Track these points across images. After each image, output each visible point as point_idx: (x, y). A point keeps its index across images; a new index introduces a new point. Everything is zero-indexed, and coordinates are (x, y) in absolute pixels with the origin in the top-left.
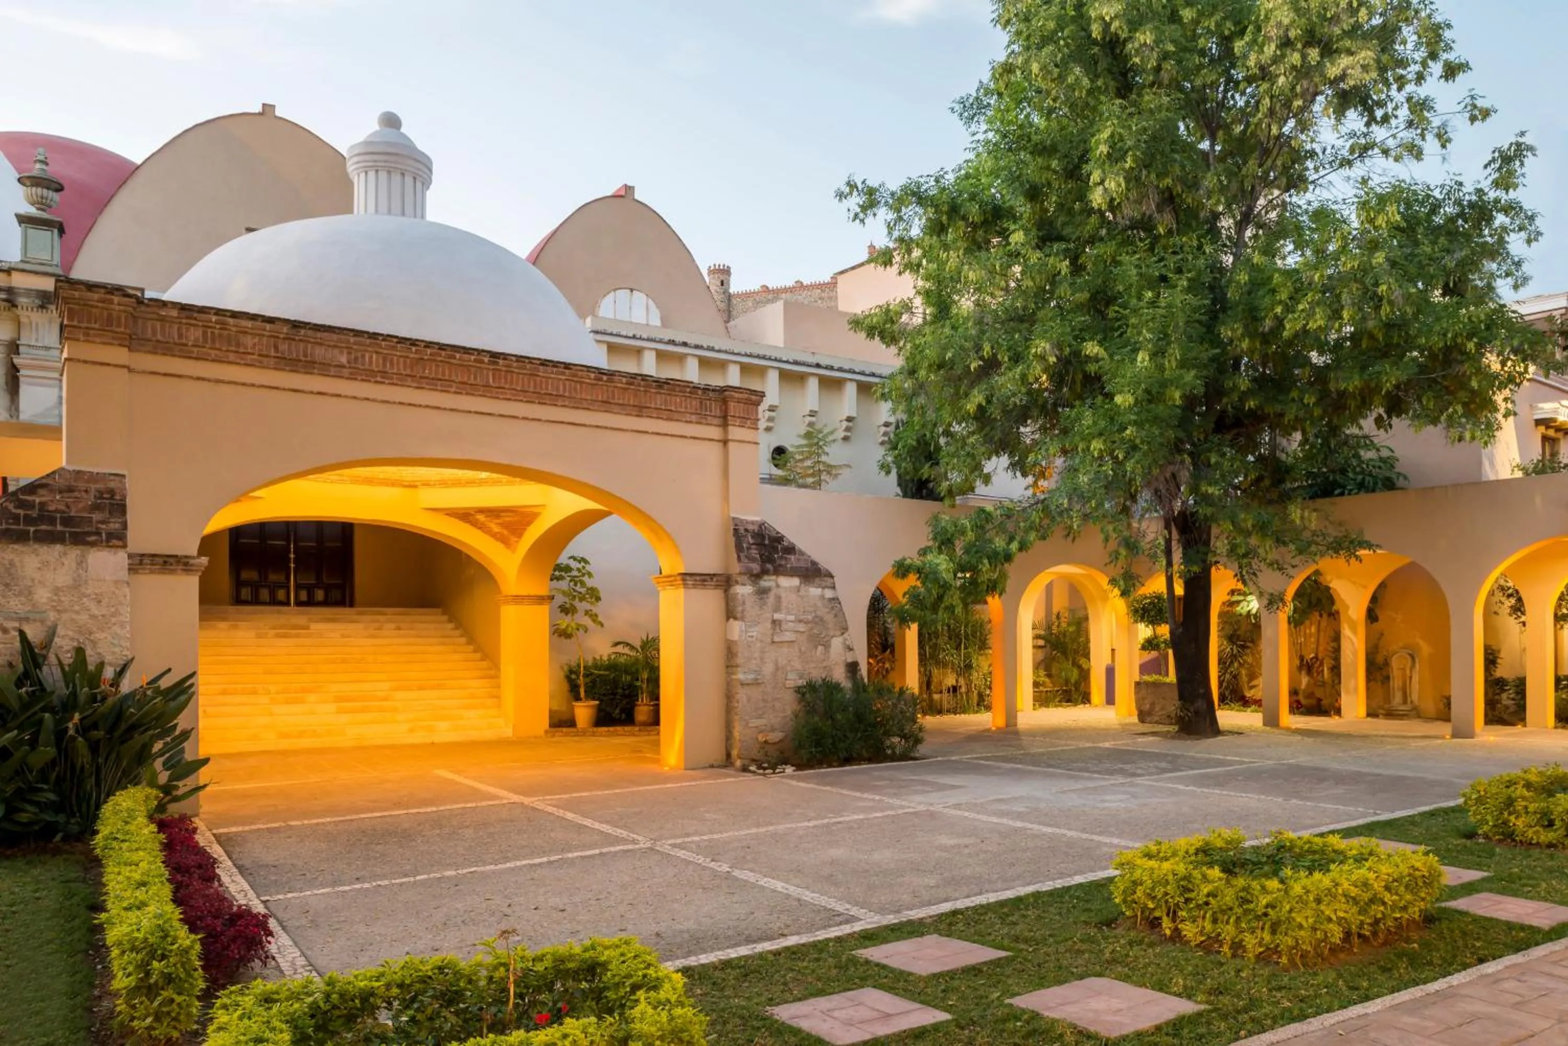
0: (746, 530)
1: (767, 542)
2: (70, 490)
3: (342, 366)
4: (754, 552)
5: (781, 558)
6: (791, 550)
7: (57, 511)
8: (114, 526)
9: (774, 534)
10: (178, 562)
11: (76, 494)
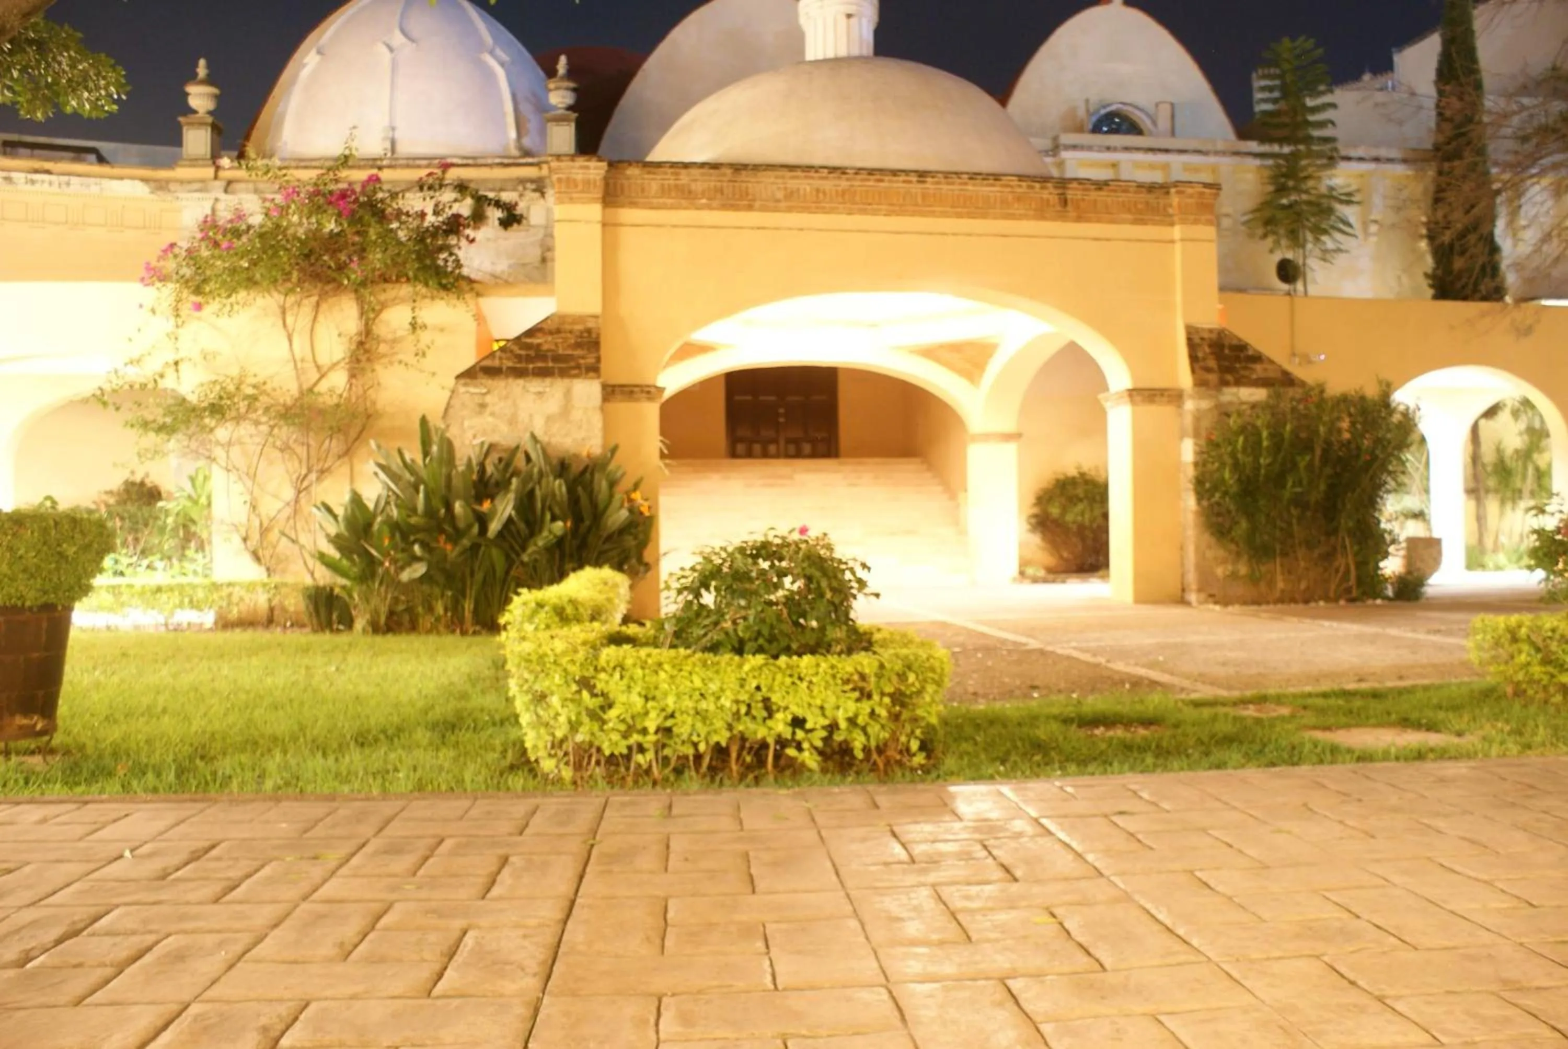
0: (1202, 339)
1: (1227, 351)
2: (558, 331)
3: (778, 201)
4: (1212, 363)
5: (1246, 368)
6: (1257, 358)
7: (548, 351)
8: (591, 360)
9: (1235, 342)
10: (642, 392)
11: (563, 335)
